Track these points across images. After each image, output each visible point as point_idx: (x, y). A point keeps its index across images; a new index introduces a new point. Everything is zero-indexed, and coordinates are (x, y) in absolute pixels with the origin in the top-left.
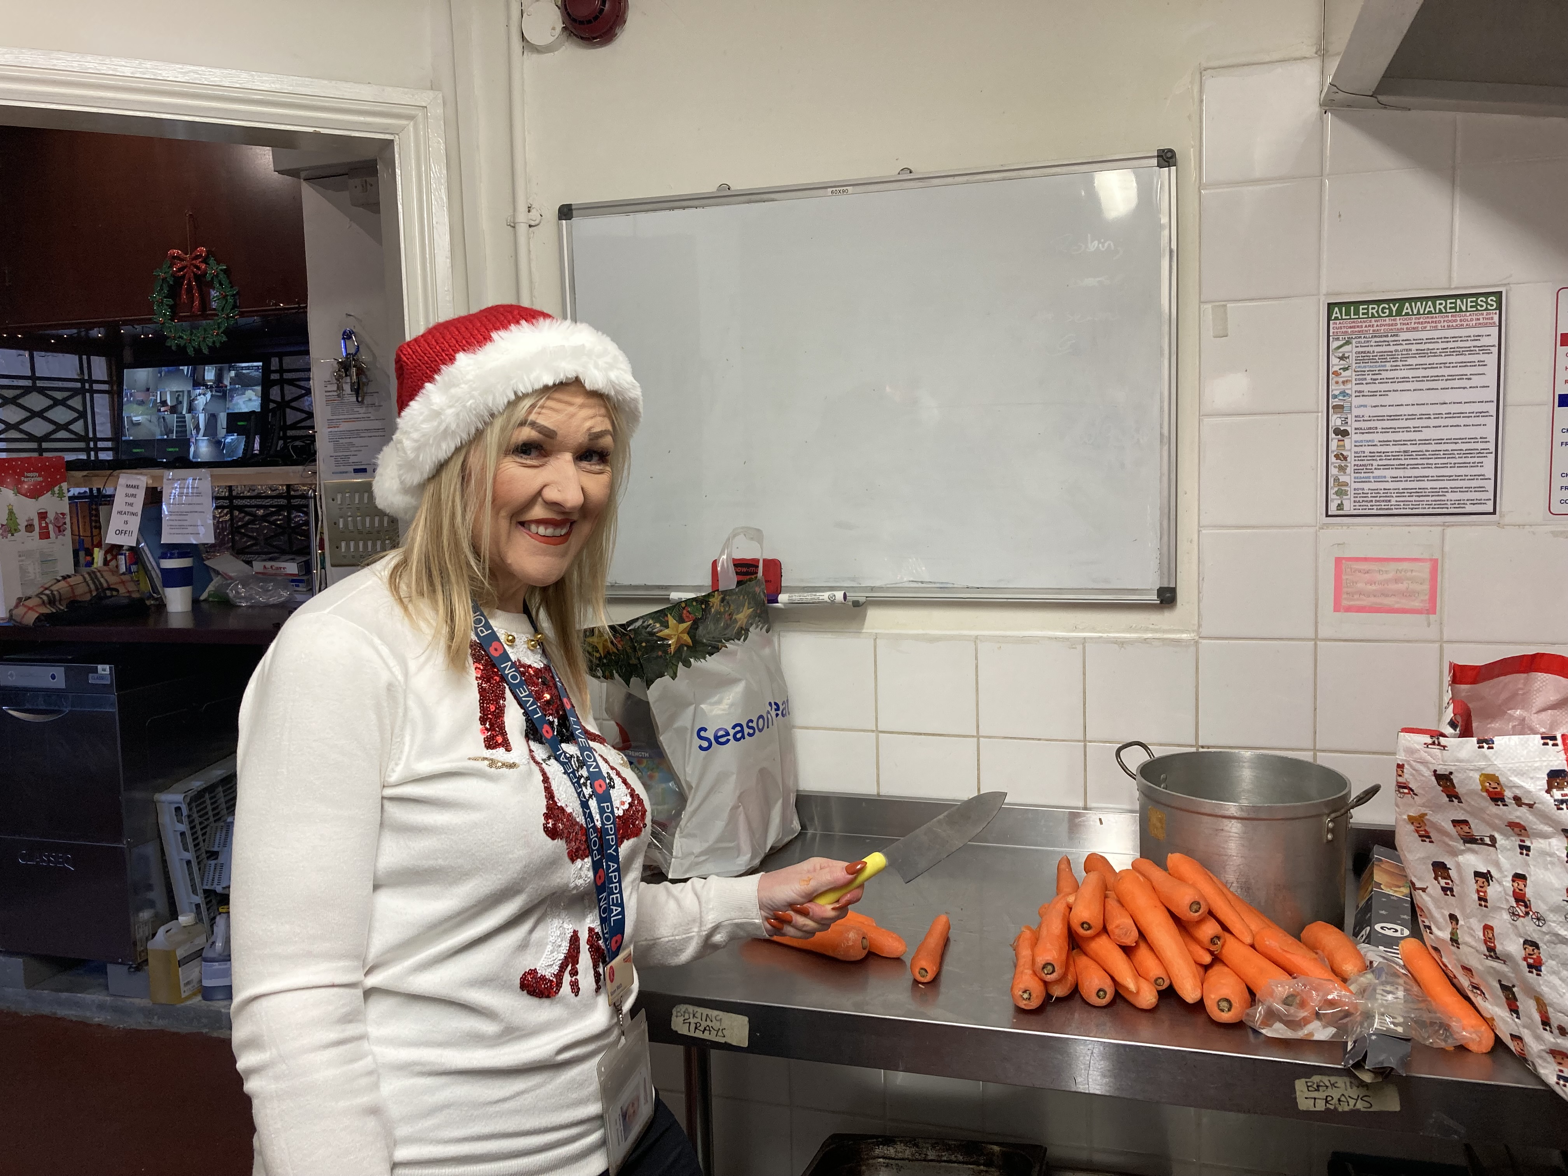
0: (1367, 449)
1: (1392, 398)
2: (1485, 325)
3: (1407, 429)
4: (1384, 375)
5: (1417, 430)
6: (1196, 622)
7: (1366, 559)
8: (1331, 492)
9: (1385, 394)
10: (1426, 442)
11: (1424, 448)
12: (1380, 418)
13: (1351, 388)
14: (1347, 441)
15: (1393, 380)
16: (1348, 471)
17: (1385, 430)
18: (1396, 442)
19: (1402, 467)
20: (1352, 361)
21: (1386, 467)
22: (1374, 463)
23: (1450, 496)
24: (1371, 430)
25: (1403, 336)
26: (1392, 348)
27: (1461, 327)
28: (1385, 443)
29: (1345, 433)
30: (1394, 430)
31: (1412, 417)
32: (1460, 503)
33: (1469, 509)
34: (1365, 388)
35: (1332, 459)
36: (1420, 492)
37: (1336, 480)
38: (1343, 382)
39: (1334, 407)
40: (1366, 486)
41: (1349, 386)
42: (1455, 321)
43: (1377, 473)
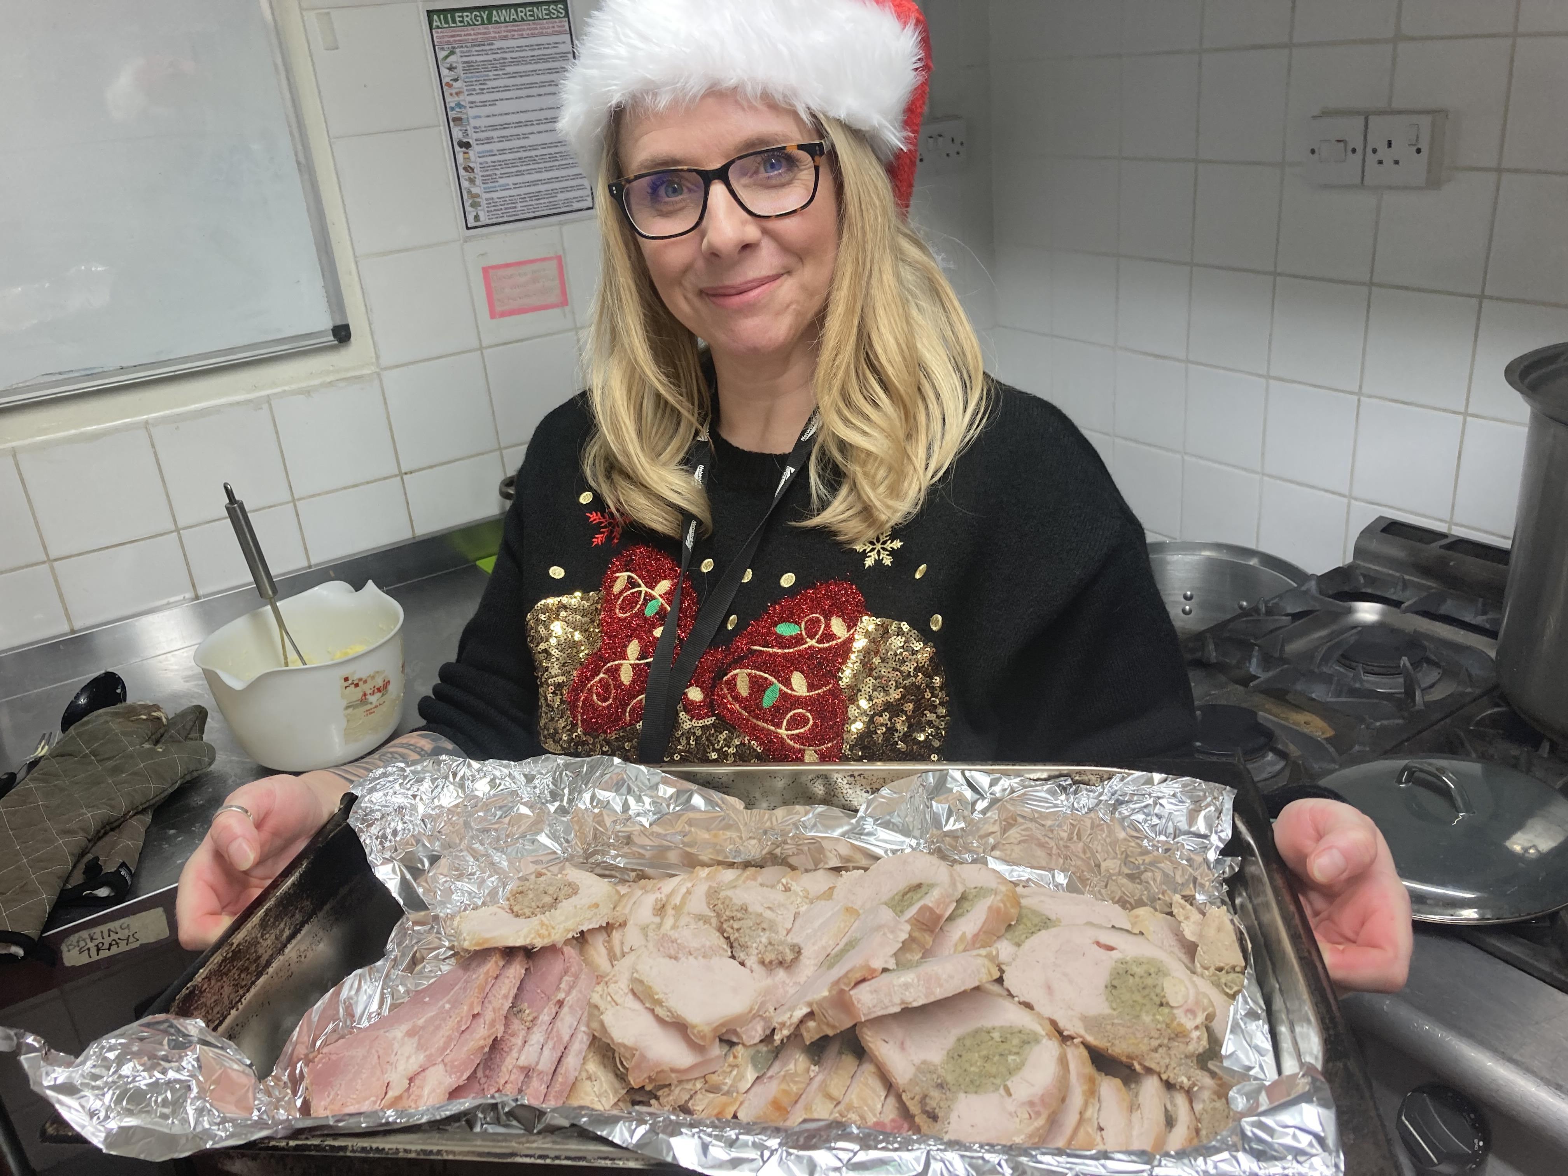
0: (489, 159)
1: (501, 107)
2: (559, 33)
3: (517, 137)
4: (491, 84)
5: (525, 136)
6: (373, 355)
7: (508, 265)
8: (467, 205)
9: (493, 103)
10: (533, 147)
11: (533, 153)
12: (493, 128)
13: (465, 99)
14: (471, 153)
15: (497, 89)
16: (478, 182)
17: (501, 139)
18: (512, 150)
19: (520, 173)
20: (460, 71)
21: (508, 175)
22: (498, 172)
23: (561, 196)
24: (489, 140)
25: (498, 44)
26: (490, 57)
27: (541, 35)
28: (502, 151)
29: (467, 145)
30: (507, 139)
31: (519, 124)
32: (568, 201)
33: (577, 206)
34: (477, 98)
35: (462, 172)
36: (537, 196)
37: (469, 192)
38: (457, 94)
39: (454, 120)
40: (494, 195)
41: (461, 97)
42: (536, 29)
43: (502, 181)
